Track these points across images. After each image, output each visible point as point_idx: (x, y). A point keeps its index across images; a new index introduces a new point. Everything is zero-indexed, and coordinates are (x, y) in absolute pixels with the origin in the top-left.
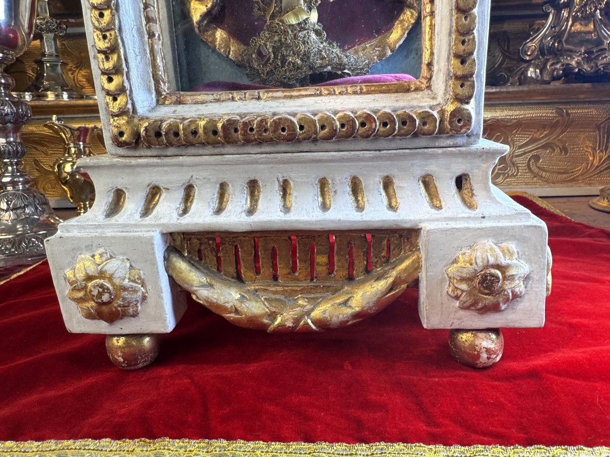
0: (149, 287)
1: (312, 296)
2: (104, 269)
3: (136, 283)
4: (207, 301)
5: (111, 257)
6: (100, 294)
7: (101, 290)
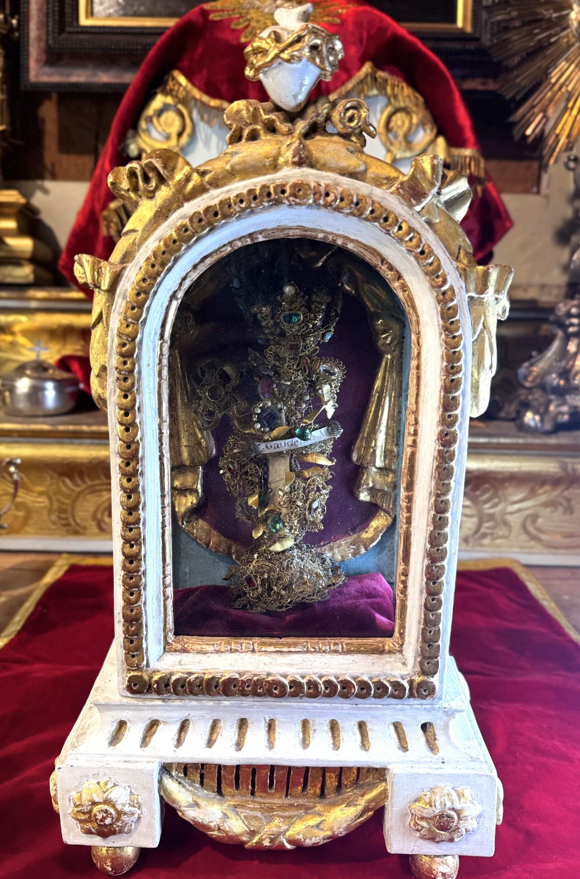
0: (144, 809)
1: (287, 814)
2: (109, 797)
3: (135, 807)
4: (194, 821)
5: (115, 785)
6: (103, 819)
7: (105, 815)
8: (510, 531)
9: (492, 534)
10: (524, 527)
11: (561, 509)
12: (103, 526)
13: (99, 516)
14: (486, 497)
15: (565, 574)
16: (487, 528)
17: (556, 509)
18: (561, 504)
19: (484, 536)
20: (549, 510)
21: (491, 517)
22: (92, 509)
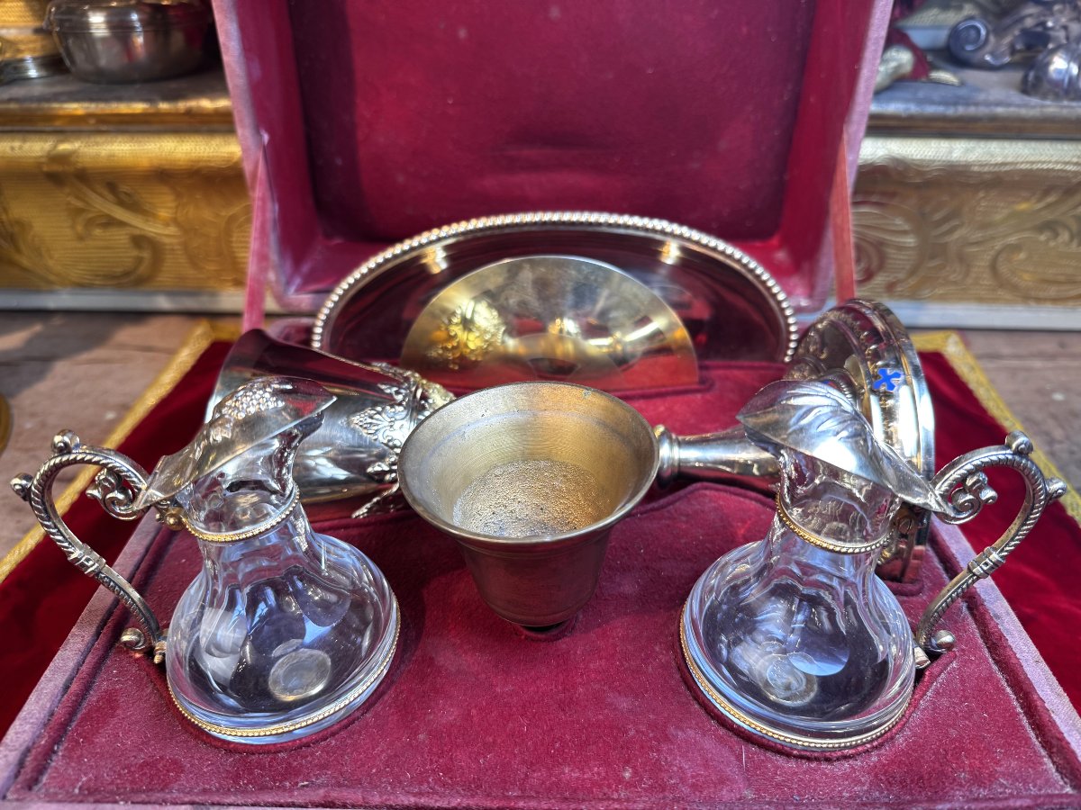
9: (936, 279)
10: (993, 267)
11: (1065, 236)
14: (937, 217)
15: (1050, 345)
16: (929, 269)
17: (1056, 235)
18: (1066, 227)
19: (923, 281)
20: (1042, 238)
21: (942, 251)
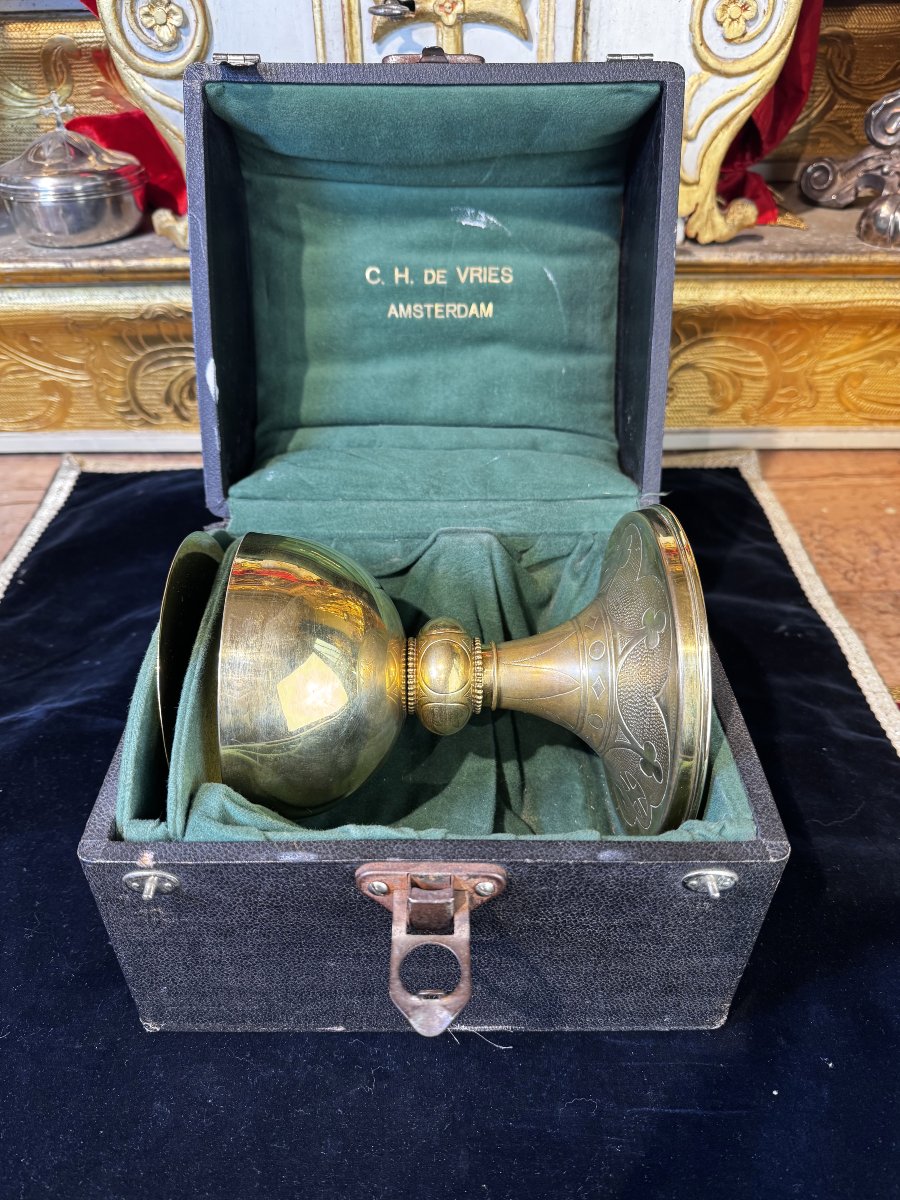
8: (816, 400)
9: (789, 405)
10: (838, 393)
12: (185, 413)
13: (175, 398)
14: (787, 349)
15: (891, 463)
16: (782, 396)
19: (776, 407)
20: (883, 366)
21: (792, 380)
22: (163, 389)
